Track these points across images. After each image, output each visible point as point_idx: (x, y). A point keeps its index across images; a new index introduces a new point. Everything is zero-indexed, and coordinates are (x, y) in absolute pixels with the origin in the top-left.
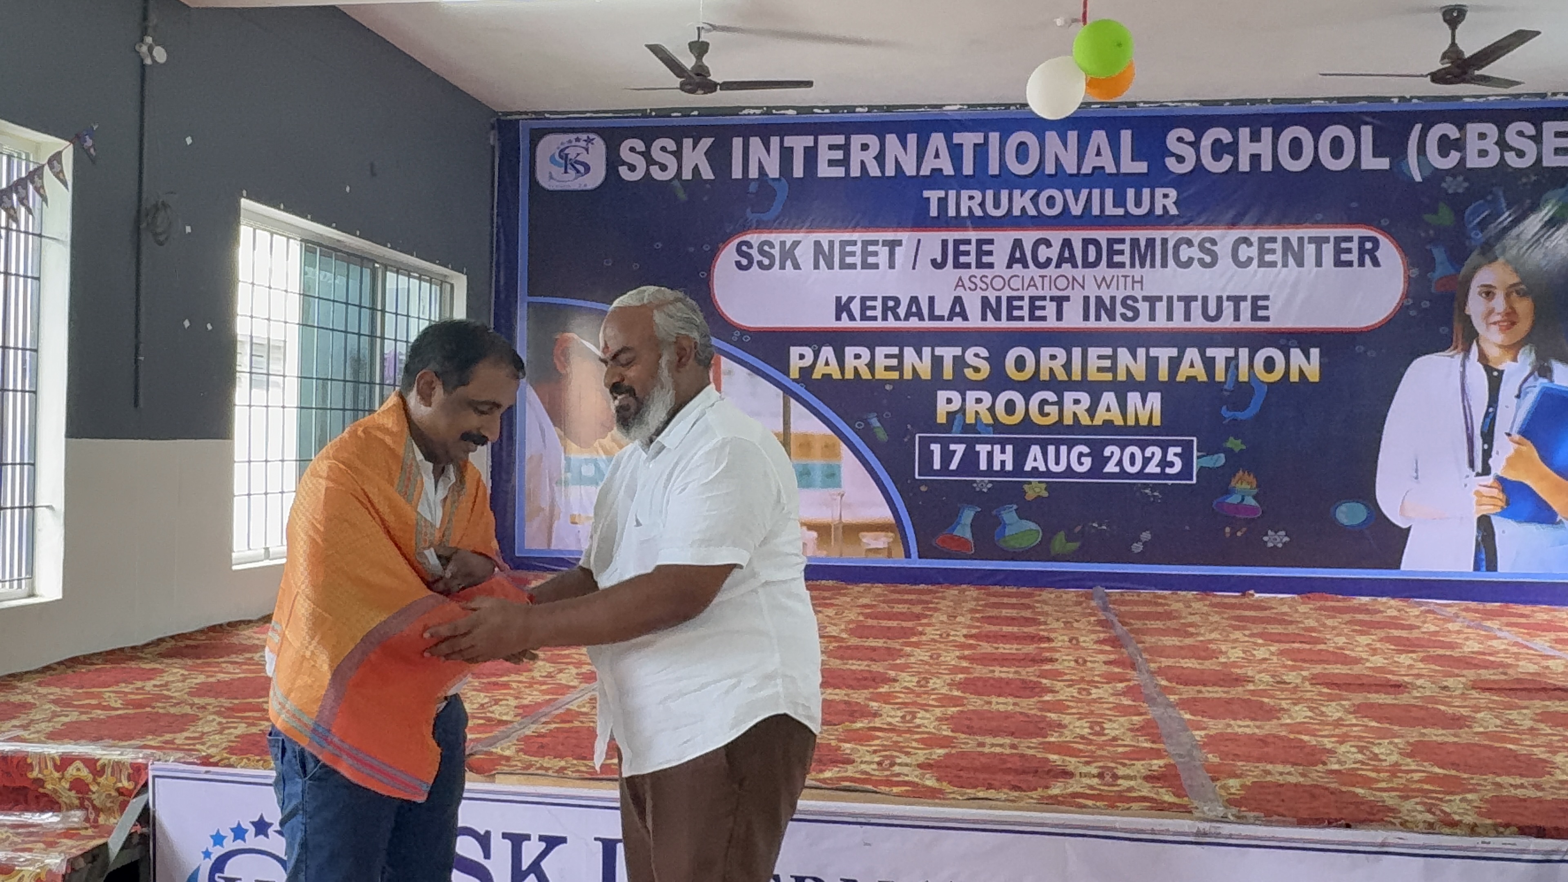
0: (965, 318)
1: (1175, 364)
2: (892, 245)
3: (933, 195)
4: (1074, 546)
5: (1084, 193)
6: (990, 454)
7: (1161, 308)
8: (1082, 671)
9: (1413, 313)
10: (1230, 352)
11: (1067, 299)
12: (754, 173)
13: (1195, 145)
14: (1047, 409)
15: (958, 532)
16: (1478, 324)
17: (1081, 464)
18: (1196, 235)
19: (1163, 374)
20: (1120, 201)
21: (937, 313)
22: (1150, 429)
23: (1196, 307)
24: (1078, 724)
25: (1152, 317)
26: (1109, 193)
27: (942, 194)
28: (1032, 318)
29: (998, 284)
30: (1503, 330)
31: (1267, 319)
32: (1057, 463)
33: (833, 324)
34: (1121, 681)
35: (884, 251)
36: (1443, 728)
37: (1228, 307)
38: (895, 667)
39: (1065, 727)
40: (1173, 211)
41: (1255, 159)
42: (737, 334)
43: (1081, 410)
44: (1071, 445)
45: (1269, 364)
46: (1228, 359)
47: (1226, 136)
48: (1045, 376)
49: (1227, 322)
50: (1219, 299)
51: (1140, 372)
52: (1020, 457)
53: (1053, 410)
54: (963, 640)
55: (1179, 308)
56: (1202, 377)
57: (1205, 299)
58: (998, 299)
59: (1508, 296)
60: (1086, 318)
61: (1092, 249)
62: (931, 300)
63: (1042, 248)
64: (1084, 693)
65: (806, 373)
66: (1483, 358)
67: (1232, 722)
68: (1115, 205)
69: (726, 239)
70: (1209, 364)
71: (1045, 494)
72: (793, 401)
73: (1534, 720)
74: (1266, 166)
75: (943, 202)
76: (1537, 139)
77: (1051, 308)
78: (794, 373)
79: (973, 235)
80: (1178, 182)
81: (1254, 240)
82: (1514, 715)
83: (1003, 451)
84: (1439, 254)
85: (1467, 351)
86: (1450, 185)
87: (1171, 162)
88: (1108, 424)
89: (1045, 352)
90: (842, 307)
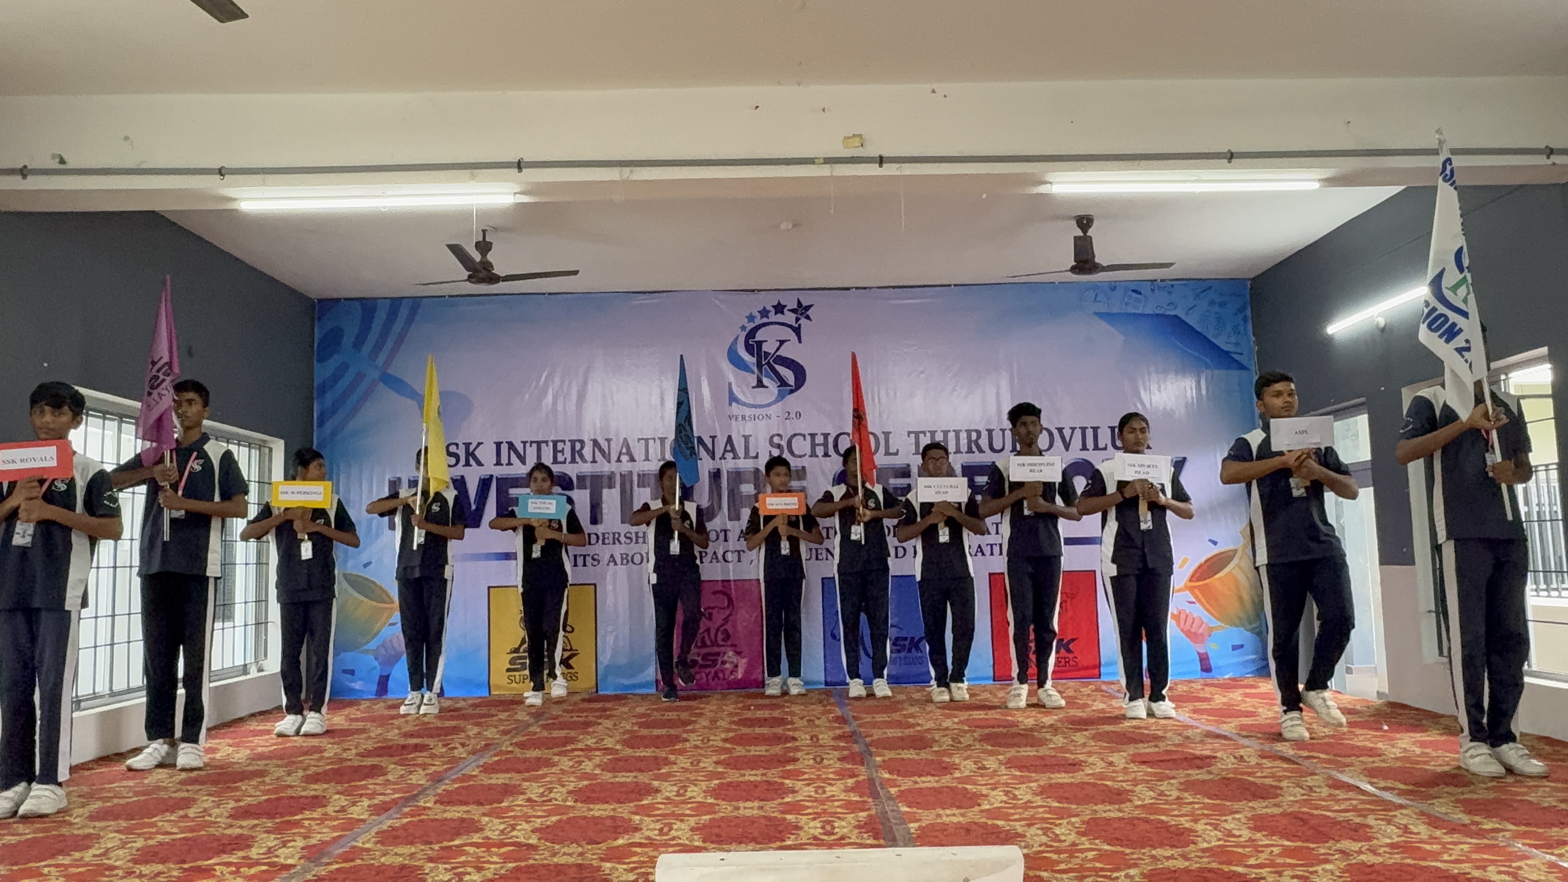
8: (819, 770)
24: (812, 824)
34: (851, 777)
36: (1110, 803)
38: (658, 778)
39: (801, 828)
54: (721, 744)
64: (820, 791)
67: (941, 812)
73: (1180, 790)
82: (1164, 786)
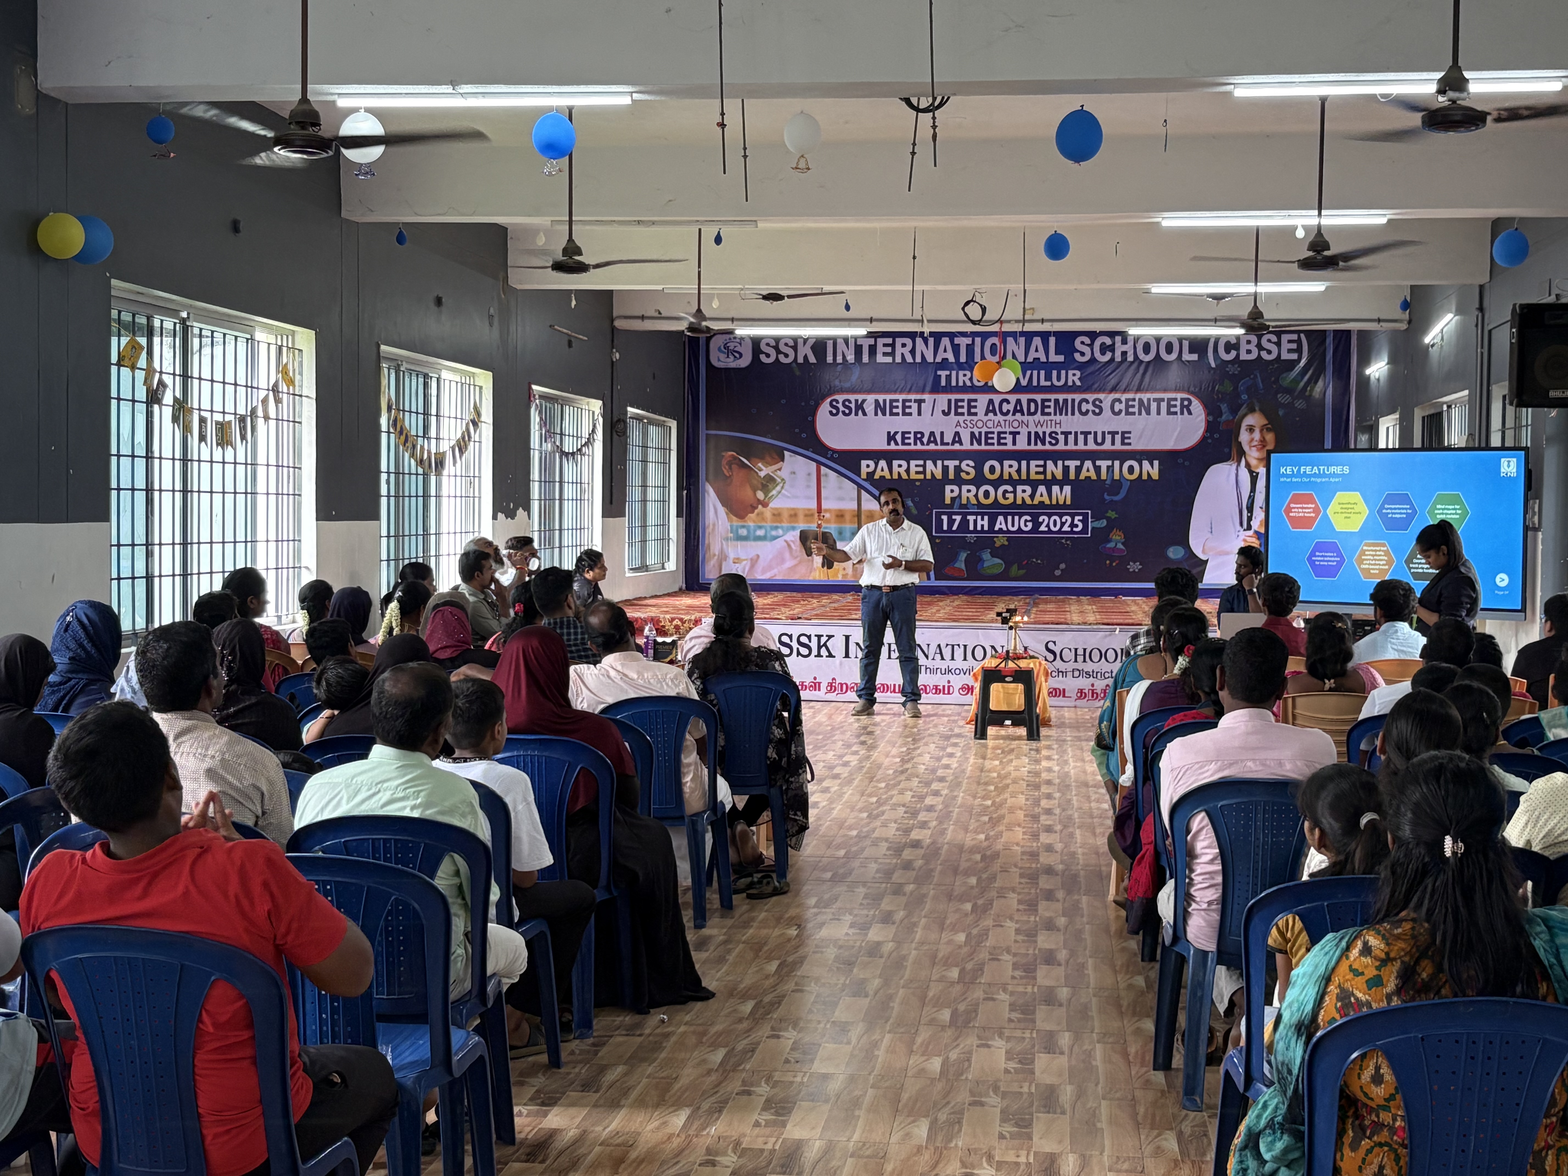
0: (961, 444)
1: (1079, 469)
2: (920, 402)
3: (943, 374)
4: (1022, 572)
5: (1029, 373)
6: (975, 521)
7: (1071, 438)
9: (1210, 441)
10: (1109, 463)
11: (1018, 433)
12: (839, 359)
13: (1091, 345)
14: (1007, 495)
15: (957, 565)
16: (1246, 448)
17: (1026, 526)
18: (1091, 397)
19: (1072, 476)
20: (1048, 378)
21: (945, 441)
22: (1065, 506)
23: (1091, 438)
25: (1066, 443)
26: (1042, 373)
27: (948, 373)
28: (999, 444)
29: (980, 424)
30: (1258, 450)
31: (1130, 444)
32: (1013, 525)
33: (885, 447)
35: (915, 406)
37: (1108, 438)
40: (1078, 383)
41: (1124, 353)
42: (830, 453)
43: (1026, 496)
44: (1021, 515)
45: (1131, 470)
46: (1108, 467)
47: (1108, 341)
48: (1006, 477)
49: (1107, 446)
50: (1103, 433)
51: (1059, 475)
52: (992, 523)
53: (1010, 496)
55: (1081, 438)
56: (1094, 477)
57: (1096, 433)
58: (980, 433)
59: (1261, 431)
60: (1029, 444)
61: (1033, 405)
62: (942, 433)
63: (1005, 404)
65: (870, 475)
66: (1248, 466)
68: (1046, 380)
69: (823, 398)
70: (1098, 469)
71: (1006, 543)
72: (863, 492)
74: (1130, 358)
75: (948, 377)
76: (1278, 344)
77: (1010, 438)
78: (864, 476)
79: (966, 397)
80: (1081, 366)
81: (1123, 399)
83: (983, 519)
84: (1224, 407)
85: (1239, 462)
86: (1231, 369)
87: (1077, 356)
88: (1042, 503)
89: (1006, 463)
90: (891, 438)
